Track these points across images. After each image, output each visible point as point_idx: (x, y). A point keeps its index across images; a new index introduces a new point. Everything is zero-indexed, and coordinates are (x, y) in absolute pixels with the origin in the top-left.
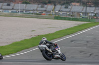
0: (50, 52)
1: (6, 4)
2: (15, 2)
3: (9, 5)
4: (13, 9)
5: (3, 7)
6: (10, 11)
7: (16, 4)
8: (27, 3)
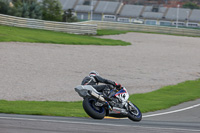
0: (101, 102)
1: (150, 8)
2: (169, 4)
3: (155, 10)
4: (164, 18)
5: (145, 14)
6: (158, 23)
7: (171, 9)
8: (192, 7)
